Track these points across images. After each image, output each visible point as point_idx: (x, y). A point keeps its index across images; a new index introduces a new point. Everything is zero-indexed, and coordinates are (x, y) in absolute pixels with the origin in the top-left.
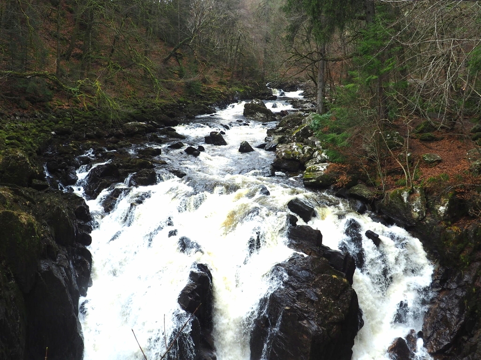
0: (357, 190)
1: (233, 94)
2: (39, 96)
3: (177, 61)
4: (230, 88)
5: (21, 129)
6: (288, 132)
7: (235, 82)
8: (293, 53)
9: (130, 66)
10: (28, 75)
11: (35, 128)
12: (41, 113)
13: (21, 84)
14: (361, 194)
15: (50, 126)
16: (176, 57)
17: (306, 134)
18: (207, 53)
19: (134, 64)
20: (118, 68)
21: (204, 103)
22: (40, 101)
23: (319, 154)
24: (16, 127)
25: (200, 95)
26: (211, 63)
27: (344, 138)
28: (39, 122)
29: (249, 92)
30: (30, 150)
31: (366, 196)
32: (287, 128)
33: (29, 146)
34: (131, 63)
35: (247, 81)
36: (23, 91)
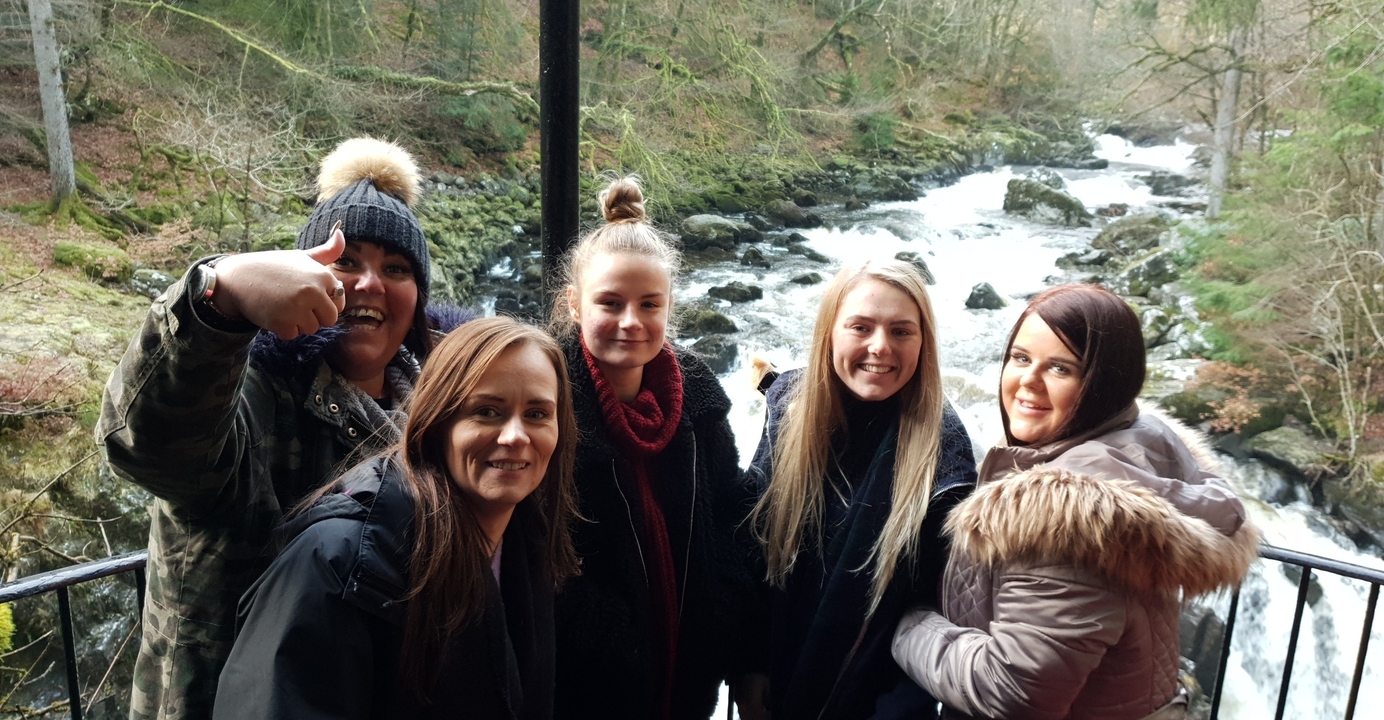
0: (1275, 442)
1: (982, 150)
2: (493, 137)
3: (842, 55)
4: (976, 132)
5: (446, 215)
6: (1115, 266)
7: (994, 118)
8: (1148, 49)
9: (715, 72)
10: (468, 89)
11: (477, 213)
12: (495, 179)
13: (454, 107)
14: (1283, 456)
15: (512, 212)
16: (841, 45)
17: (1157, 275)
18: (922, 38)
19: (727, 65)
20: (685, 75)
21: (899, 173)
22: (495, 150)
23: (1185, 332)
24: (436, 210)
25: (891, 151)
26: (933, 64)
27: (1252, 297)
28: (489, 199)
29: (1030, 147)
30: (461, 267)
31: (1298, 462)
32: (1110, 255)
33: (460, 258)
34: (718, 64)
35: (1028, 115)
36: (458, 123)
